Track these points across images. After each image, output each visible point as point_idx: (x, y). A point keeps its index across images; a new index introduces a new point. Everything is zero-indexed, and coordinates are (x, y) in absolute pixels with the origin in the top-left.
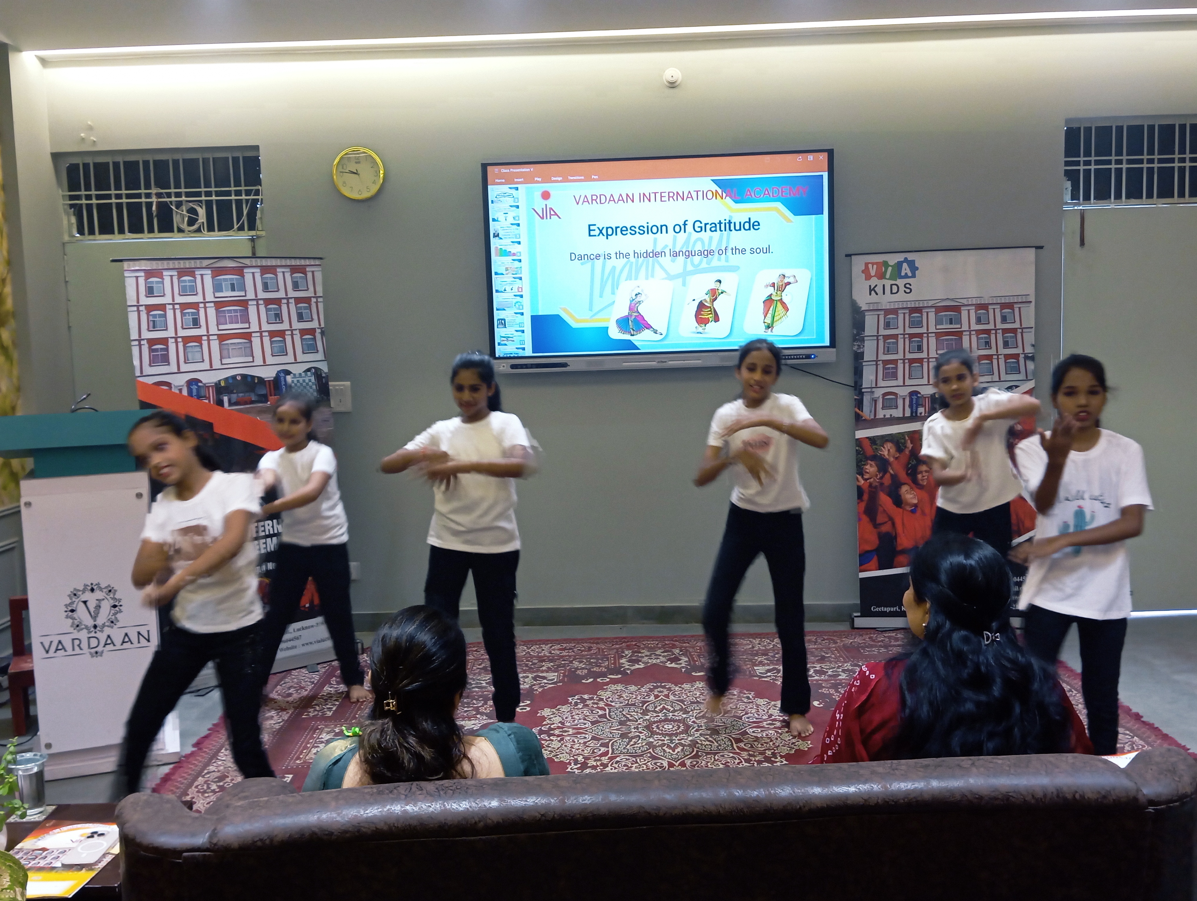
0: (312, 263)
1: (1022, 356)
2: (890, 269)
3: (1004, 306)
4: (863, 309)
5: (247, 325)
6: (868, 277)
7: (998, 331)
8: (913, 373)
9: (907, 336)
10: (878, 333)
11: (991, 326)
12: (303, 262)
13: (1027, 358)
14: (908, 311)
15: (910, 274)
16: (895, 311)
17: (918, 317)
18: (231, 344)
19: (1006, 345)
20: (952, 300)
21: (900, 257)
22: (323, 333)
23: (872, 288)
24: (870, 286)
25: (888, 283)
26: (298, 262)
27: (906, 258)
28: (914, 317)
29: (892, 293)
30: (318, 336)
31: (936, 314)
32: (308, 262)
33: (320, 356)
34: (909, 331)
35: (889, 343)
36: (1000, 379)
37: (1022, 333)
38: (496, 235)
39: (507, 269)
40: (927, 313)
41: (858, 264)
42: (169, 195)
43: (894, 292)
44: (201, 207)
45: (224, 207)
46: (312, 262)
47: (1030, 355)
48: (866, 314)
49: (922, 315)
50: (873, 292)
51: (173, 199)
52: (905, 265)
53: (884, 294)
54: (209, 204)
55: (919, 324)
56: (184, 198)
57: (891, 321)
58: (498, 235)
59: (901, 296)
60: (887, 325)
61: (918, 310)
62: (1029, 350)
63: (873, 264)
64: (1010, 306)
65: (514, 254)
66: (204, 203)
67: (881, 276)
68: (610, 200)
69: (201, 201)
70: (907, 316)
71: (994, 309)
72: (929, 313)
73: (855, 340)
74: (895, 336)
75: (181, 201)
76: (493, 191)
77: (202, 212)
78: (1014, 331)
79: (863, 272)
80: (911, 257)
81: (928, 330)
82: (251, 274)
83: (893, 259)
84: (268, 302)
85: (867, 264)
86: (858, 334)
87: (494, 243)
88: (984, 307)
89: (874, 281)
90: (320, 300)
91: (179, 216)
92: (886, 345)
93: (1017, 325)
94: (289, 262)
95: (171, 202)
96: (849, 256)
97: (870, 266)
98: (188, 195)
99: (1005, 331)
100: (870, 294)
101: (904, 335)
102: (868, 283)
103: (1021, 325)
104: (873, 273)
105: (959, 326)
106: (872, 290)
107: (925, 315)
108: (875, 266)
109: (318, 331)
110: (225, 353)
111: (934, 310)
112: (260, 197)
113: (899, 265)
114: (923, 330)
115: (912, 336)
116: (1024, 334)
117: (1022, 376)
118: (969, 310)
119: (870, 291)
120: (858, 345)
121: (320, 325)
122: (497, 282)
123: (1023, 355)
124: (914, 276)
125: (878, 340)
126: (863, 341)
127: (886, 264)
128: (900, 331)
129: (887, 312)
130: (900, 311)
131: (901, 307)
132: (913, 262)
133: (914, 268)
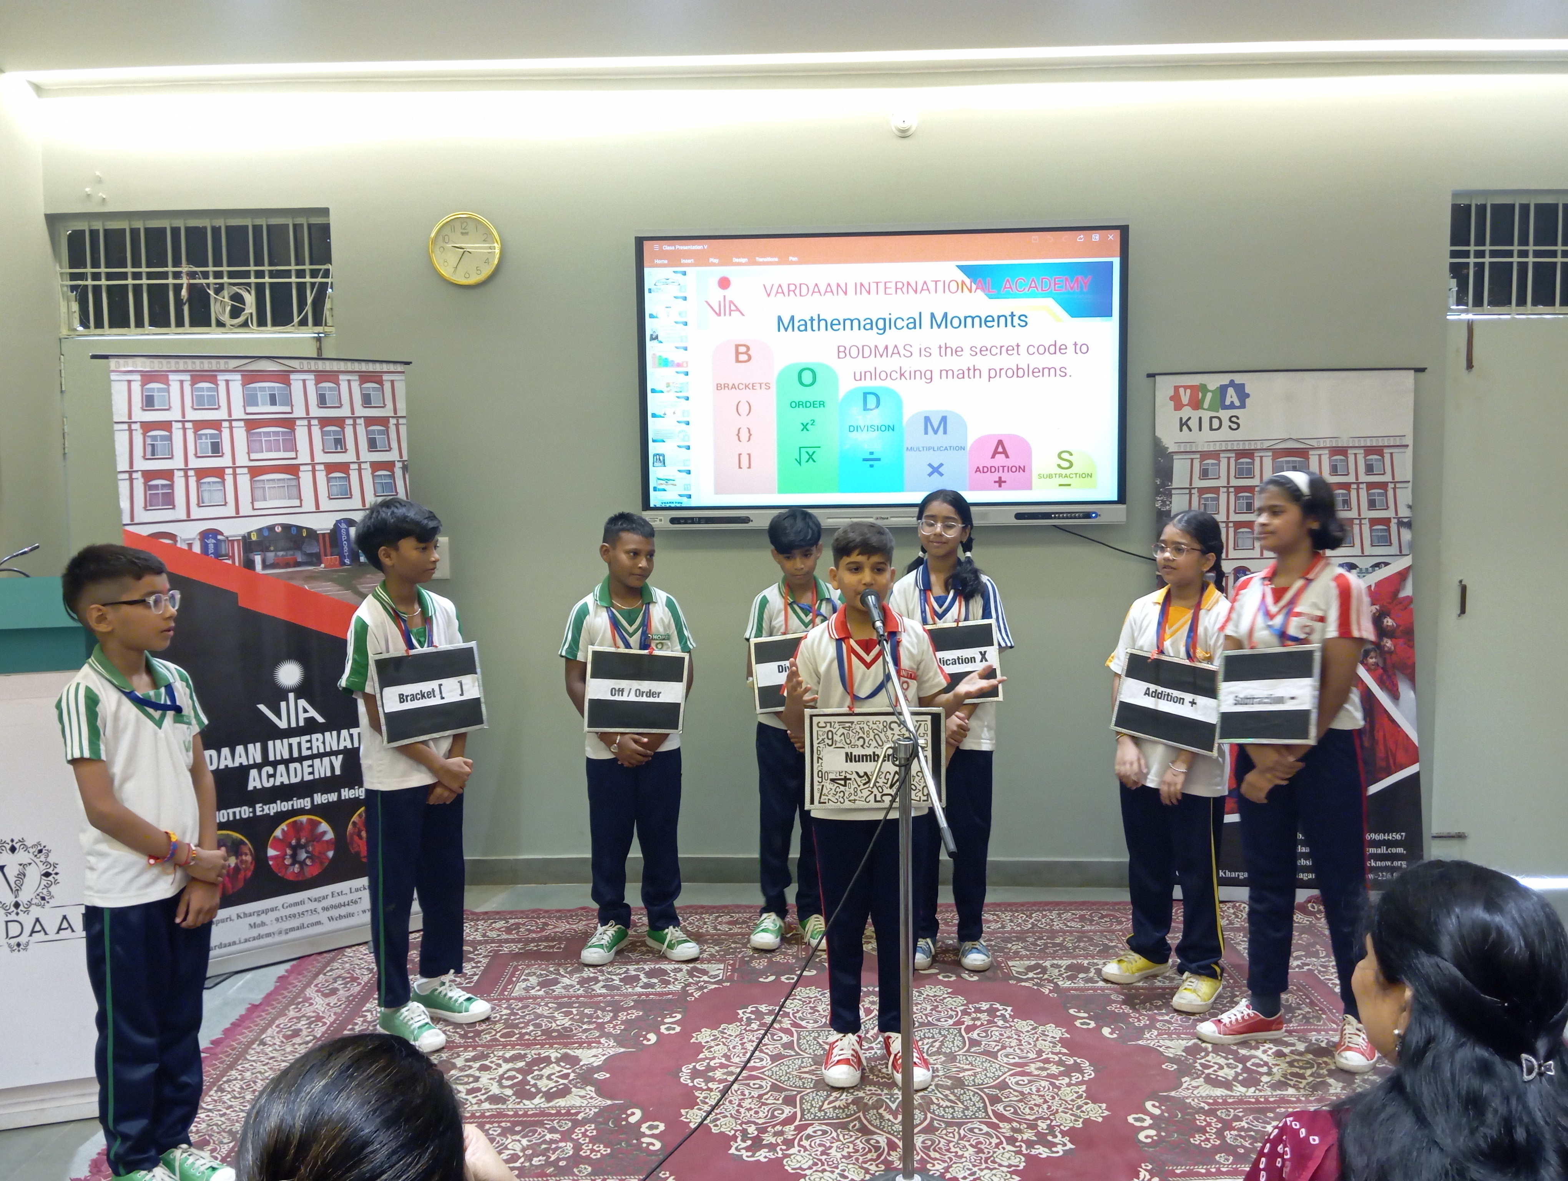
0: (392, 370)
1: (1394, 521)
2: (1209, 396)
3: (1369, 450)
4: (1170, 450)
5: (293, 455)
6: (1179, 406)
7: (1361, 486)
8: (1240, 542)
9: (1232, 490)
10: (1191, 484)
11: (1351, 479)
12: (378, 367)
13: (1401, 524)
14: (1233, 455)
15: (1237, 403)
16: (1215, 455)
17: (1247, 463)
18: (269, 480)
19: (1372, 505)
20: (1297, 440)
21: (1225, 379)
22: (405, 468)
23: (1184, 421)
24: (1181, 419)
25: (1206, 415)
26: (370, 367)
27: (1232, 381)
28: (1242, 463)
29: (1211, 429)
30: (398, 472)
31: (1273, 459)
32: (384, 367)
34: (1235, 482)
35: (1207, 499)
36: (1363, 552)
37: (1394, 489)
38: (654, 338)
39: (668, 385)
40: (1261, 457)
41: (1165, 387)
42: (206, 275)
43: (1214, 427)
44: (249, 292)
45: (281, 293)
46: (391, 367)
47: (1406, 520)
48: (1175, 457)
49: (1254, 460)
50: (1185, 427)
51: (211, 280)
52: (1231, 391)
53: (1200, 430)
54: (260, 288)
55: (1250, 474)
56: (225, 280)
57: (1210, 467)
58: (657, 338)
59: (1225, 433)
60: (1204, 474)
61: (1248, 454)
62: (1404, 513)
63: (1186, 387)
64: (1378, 451)
65: (679, 365)
66: (253, 286)
67: (1196, 404)
68: (814, 292)
69: (249, 284)
70: (1233, 462)
71: (1355, 454)
72: (1264, 458)
73: (1158, 493)
74: (1216, 490)
75: (222, 285)
76: (650, 274)
77: (250, 299)
78: (1383, 486)
79: (1171, 398)
80: (1238, 379)
82: (301, 383)
83: (1214, 382)
84: (324, 422)
85: (1177, 388)
86: (1163, 485)
87: (651, 348)
88: (1342, 451)
89: (1187, 412)
90: (401, 421)
91: (218, 304)
92: (1203, 502)
93: (1387, 478)
94: (356, 366)
95: (208, 285)
96: (1152, 376)
97: (1182, 390)
98: (231, 275)
99: (1370, 486)
100: (1181, 430)
101: (1228, 487)
102: (1179, 414)
103: (1393, 478)
104: (1185, 399)
106: (1184, 424)
107: (1257, 460)
108: (1188, 391)
109: (399, 465)
110: (258, 493)
111: (1270, 454)
112: (329, 280)
113: (1223, 389)
115: (1239, 489)
116: (1397, 490)
117: (1394, 550)
118: (1320, 455)
119: (1181, 425)
120: (1162, 501)
121: (401, 456)
122: (653, 403)
123: (1396, 521)
124: (1243, 406)
125: (1191, 494)
126: (1169, 495)
127: (1203, 388)
128: (1222, 482)
129: (1205, 455)
130: (1222, 455)
131: (1224, 448)
132: (1242, 386)
133: (1243, 395)
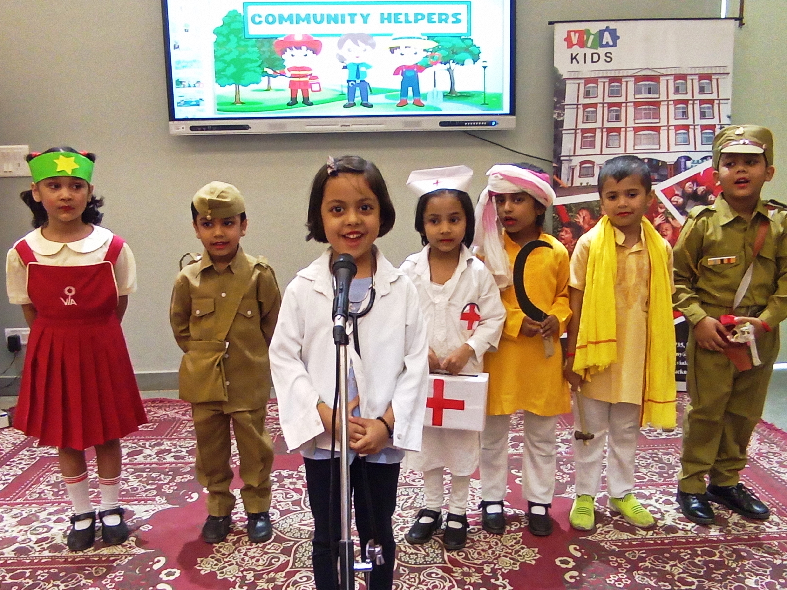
2: (592, 37)
3: (702, 77)
4: (564, 77)
6: (570, 45)
8: (611, 142)
9: (606, 105)
10: (578, 101)
14: (608, 80)
15: (611, 43)
16: (595, 80)
17: (617, 86)
19: (703, 115)
20: (651, 69)
21: (602, 26)
23: (574, 56)
24: (572, 54)
25: (589, 52)
27: (607, 27)
28: (613, 86)
29: (593, 62)
31: (635, 83)
34: (608, 100)
35: (588, 112)
36: (695, 149)
37: (719, 104)
40: (627, 82)
41: (561, 31)
43: (594, 60)
48: (567, 82)
49: (621, 84)
50: (574, 61)
52: (607, 34)
53: (585, 62)
55: (619, 93)
57: (591, 90)
59: (602, 65)
60: (587, 94)
61: (617, 79)
62: (725, 121)
63: (575, 32)
64: (708, 77)
67: (582, 44)
70: (607, 84)
71: (692, 79)
72: (629, 83)
73: (555, 108)
74: (595, 105)
78: (711, 102)
79: (565, 40)
80: (612, 25)
81: (626, 100)
83: (595, 28)
85: (569, 32)
86: (559, 102)
88: (683, 77)
89: (575, 50)
92: (586, 114)
93: (714, 96)
96: (551, 24)
97: (572, 34)
99: (702, 102)
100: (571, 63)
101: (603, 104)
102: (570, 51)
103: (718, 96)
104: (575, 40)
105: (657, 96)
107: (624, 84)
108: (577, 34)
111: (633, 79)
113: (601, 33)
114: (623, 99)
115: (611, 105)
116: (721, 105)
118: (667, 80)
119: (572, 59)
120: (558, 114)
124: (615, 45)
125: (578, 109)
126: (563, 109)
127: (587, 32)
128: (599, 100)
129: (588, 81)
130: (599, 80)
131: (600, 76)
132: (615, 30)
133: (615, 37)
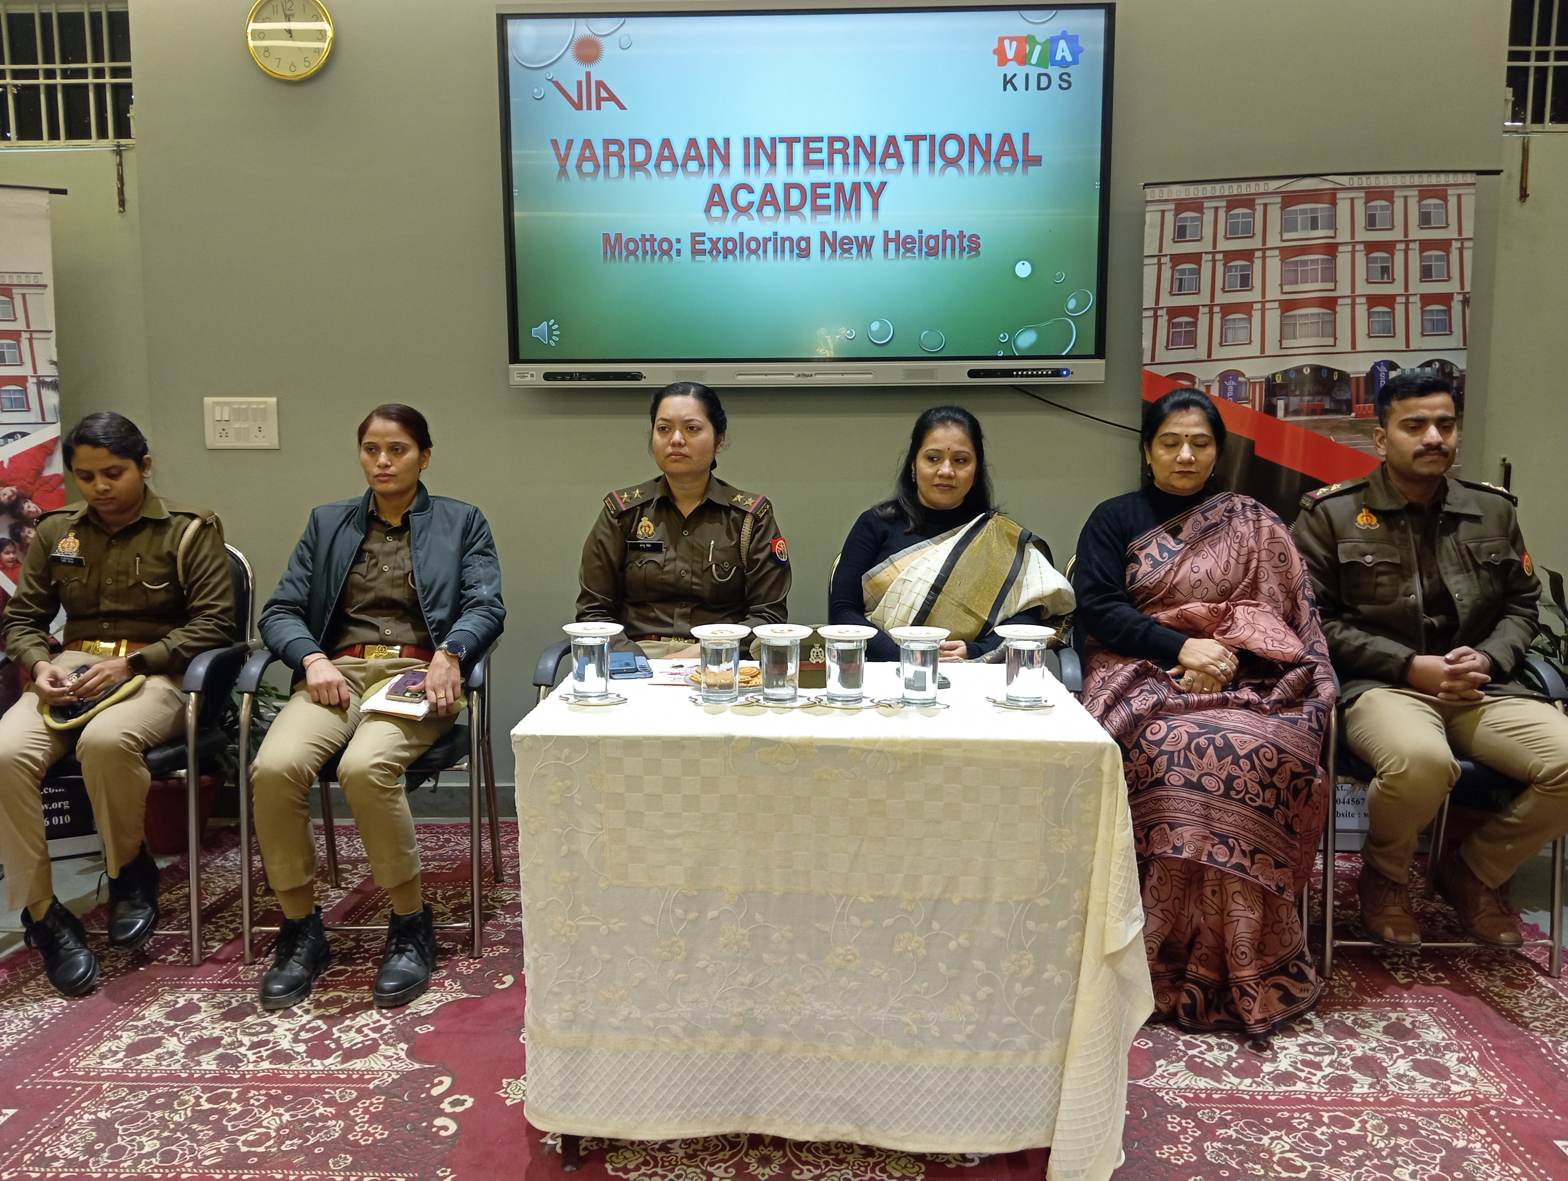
0: (1460, 181)
5: (1331, 286)
12: (1443, 179)
18: (1300, 316)
26: (1434, 180)
32: (1451, 179)
33: (1455, 341)
46: (1460, 179)
82: (1349, 201)
84: (1371, 247)
94: (1416, 180)
110: (1288, 330)
